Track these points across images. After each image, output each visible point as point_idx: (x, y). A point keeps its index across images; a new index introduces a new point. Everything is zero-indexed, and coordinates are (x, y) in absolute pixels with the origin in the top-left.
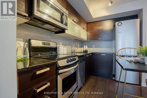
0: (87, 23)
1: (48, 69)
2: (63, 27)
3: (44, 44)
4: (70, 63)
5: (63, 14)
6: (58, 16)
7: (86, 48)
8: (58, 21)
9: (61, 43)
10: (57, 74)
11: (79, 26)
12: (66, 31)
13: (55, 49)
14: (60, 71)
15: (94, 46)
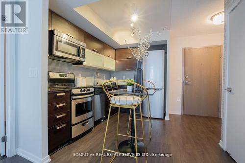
0: (115, 49)
1: (64, 94)
2: (79, 60)
3: (61, 75)
4: (83, 92)
5: (79, 48)
6: (74, 51)
7: (114, 79)
8: (75, 55)
9: (80, 74)
10: (71, 99)
11: (102, 55)
12: (84, 63)
13: (72, 81)
14: (74, 97)
15: (124, 77)
